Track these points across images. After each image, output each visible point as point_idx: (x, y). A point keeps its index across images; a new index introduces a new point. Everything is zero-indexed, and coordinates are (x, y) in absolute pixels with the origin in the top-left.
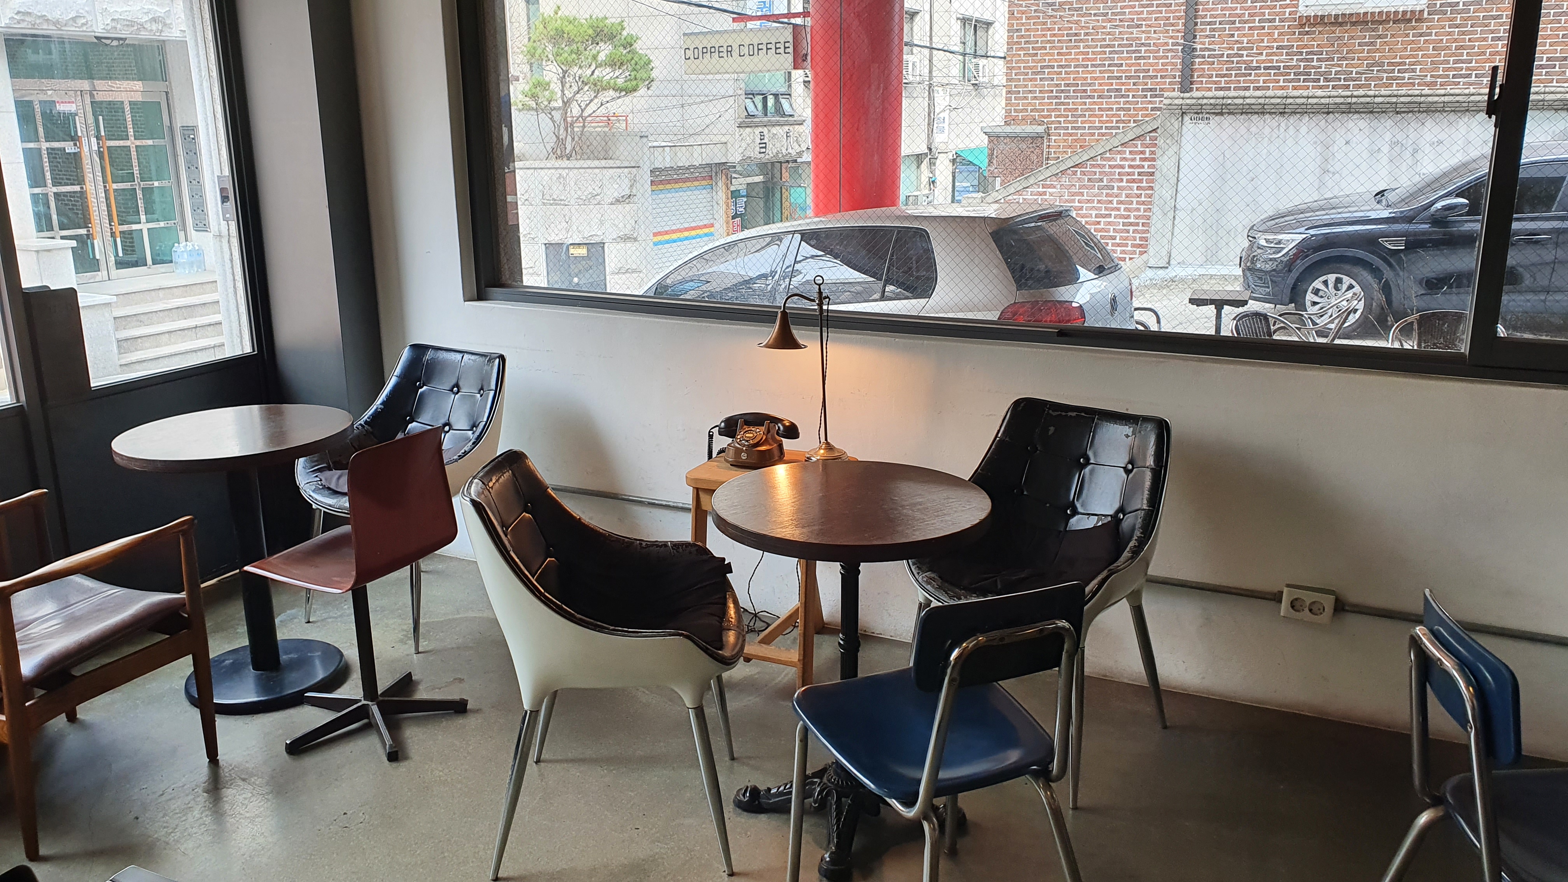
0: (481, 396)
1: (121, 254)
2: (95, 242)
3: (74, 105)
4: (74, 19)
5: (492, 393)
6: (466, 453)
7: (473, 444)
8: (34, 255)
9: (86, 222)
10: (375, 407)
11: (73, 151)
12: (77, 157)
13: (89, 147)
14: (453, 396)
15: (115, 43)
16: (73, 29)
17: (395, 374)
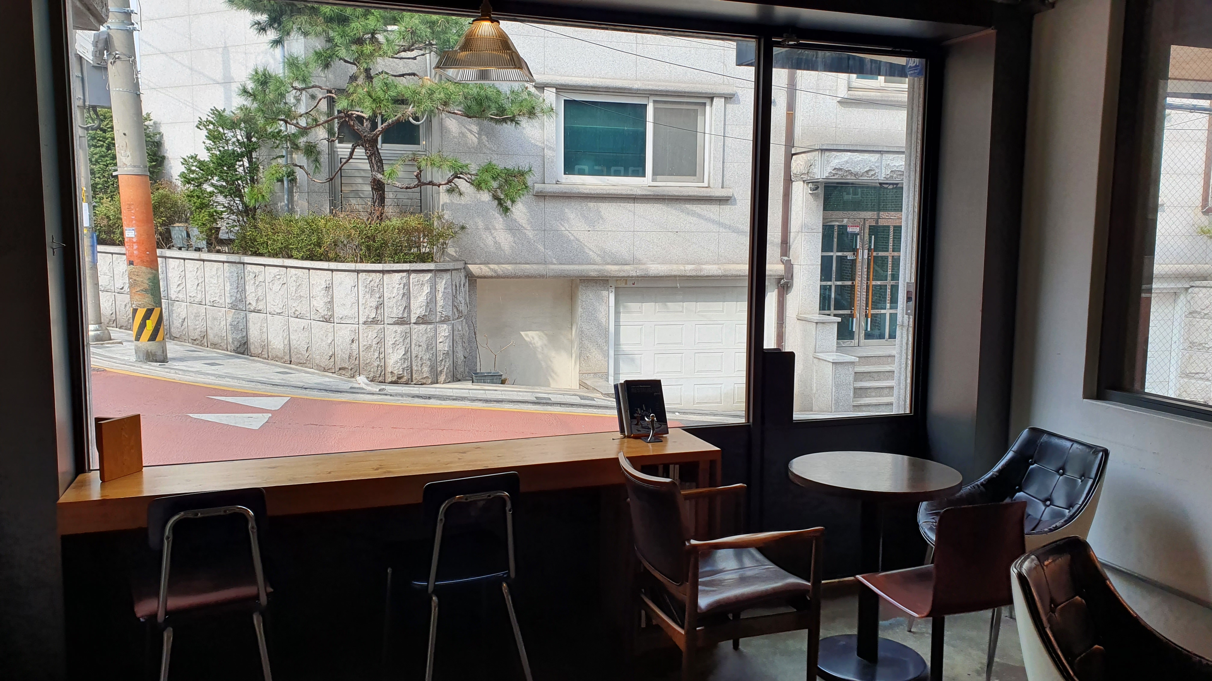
0: (1082, 481)
1: (869, 330)
2: (855, 319)
3: (858, 228)
4: (867, 172)
5: (1090, 482)
6: (1056, 528)
7: (1065, 521)
8: (814, 324)
9: (850, 305)
10: (991, 473)
11: (852, 258)
12: (854, 262)
13: (863, 255)
14: (1058, 476)
15: (891, 187)
16: (866, 178)
17: (1013, 449)
